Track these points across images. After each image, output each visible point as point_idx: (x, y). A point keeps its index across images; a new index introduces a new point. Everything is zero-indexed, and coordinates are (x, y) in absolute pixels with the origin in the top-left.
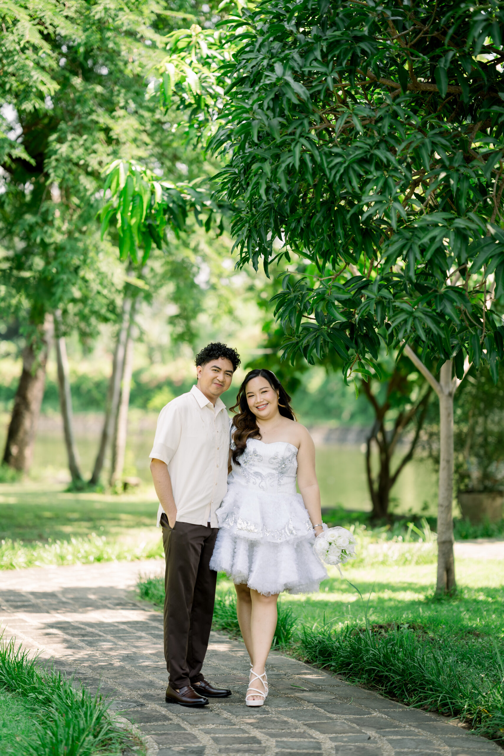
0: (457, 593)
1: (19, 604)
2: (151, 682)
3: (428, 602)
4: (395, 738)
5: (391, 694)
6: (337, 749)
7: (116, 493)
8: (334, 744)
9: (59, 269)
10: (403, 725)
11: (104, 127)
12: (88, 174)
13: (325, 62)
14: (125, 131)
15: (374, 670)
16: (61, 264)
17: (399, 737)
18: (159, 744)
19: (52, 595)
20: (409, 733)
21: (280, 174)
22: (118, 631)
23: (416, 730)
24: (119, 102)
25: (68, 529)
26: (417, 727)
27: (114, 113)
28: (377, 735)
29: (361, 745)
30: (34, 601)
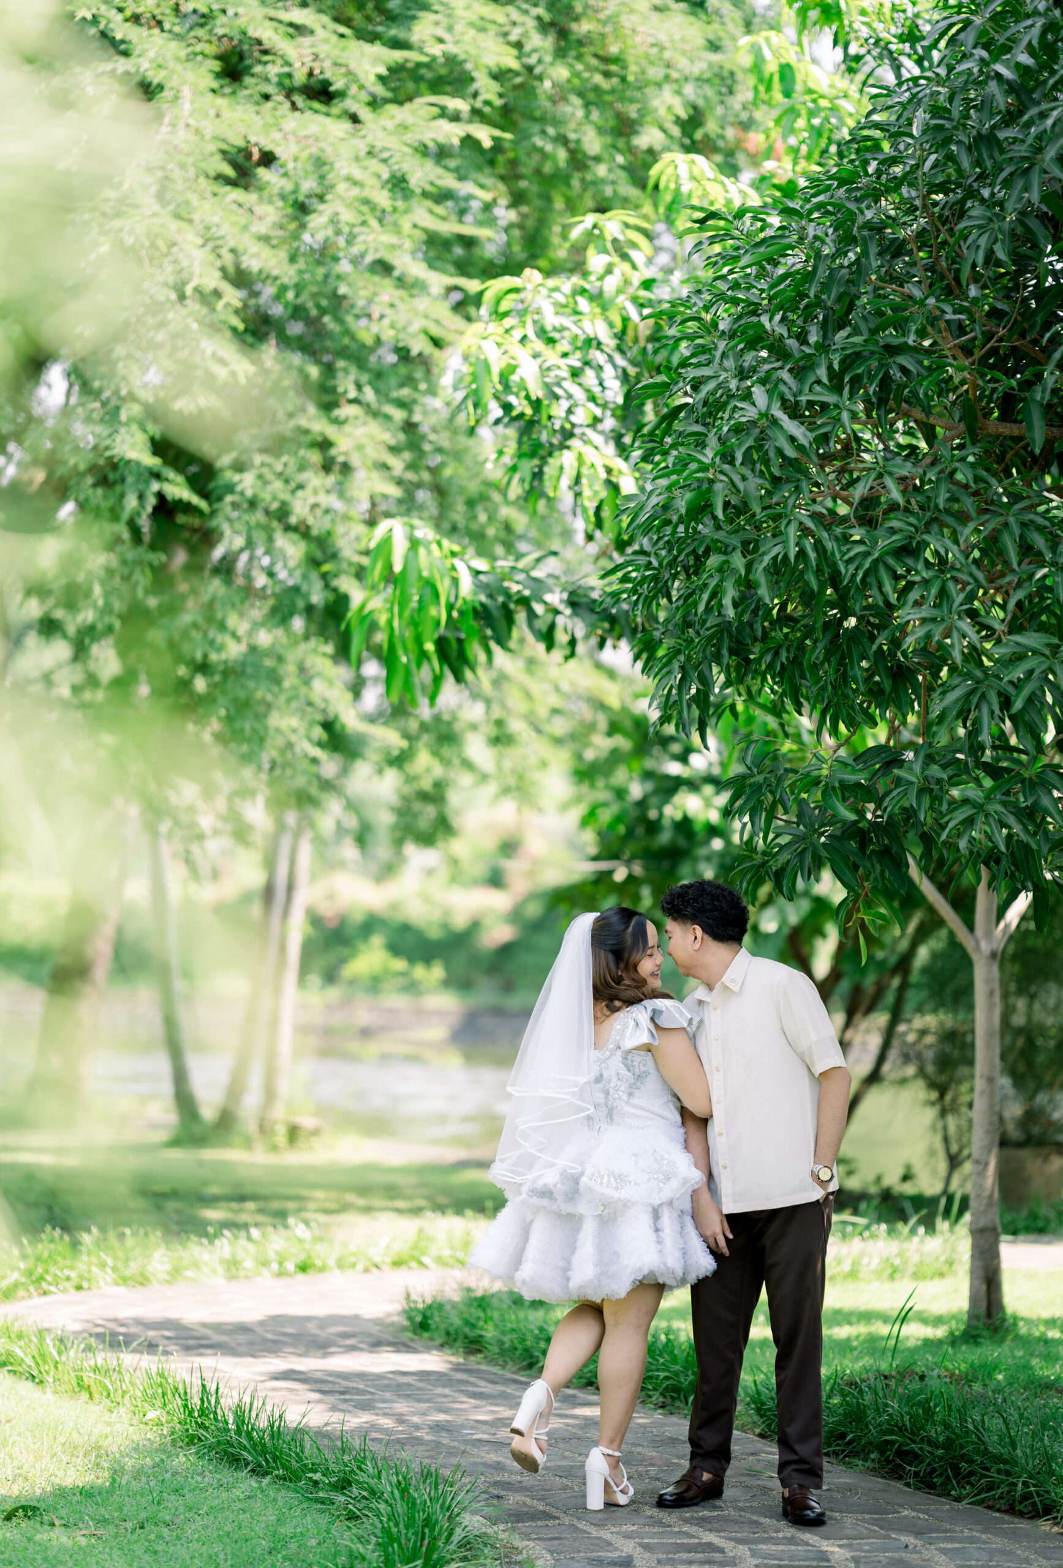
0: (1006, 1324)
1: (191, 1342)
2: (499, 1463)
3: (953, 1341)
4: (949, 1546)
5: (927, 1483)
6: (856, 1560)
7: (274, 1148)
8: (848, 1555)
9: (232, 711)
10: (958, 1529)
11: (319, 439)
12: (288, 528)
13: (836, 386)
14: (360, 448)
15: (893, 1442)
16: (235, 700)
17: (957, 1545)
18: (551, 1552)
19: (242, 1329)
20: (971, 1540)
21: (759, 575)
22: (400, 1386)
23: (984, 1536)
24: (346, 392)
25: (213, 1214)
26: (983, 1532)
27: (336, 412)
28: (919, 1543)
29: (896, 1555)
30: (216, 1338)
